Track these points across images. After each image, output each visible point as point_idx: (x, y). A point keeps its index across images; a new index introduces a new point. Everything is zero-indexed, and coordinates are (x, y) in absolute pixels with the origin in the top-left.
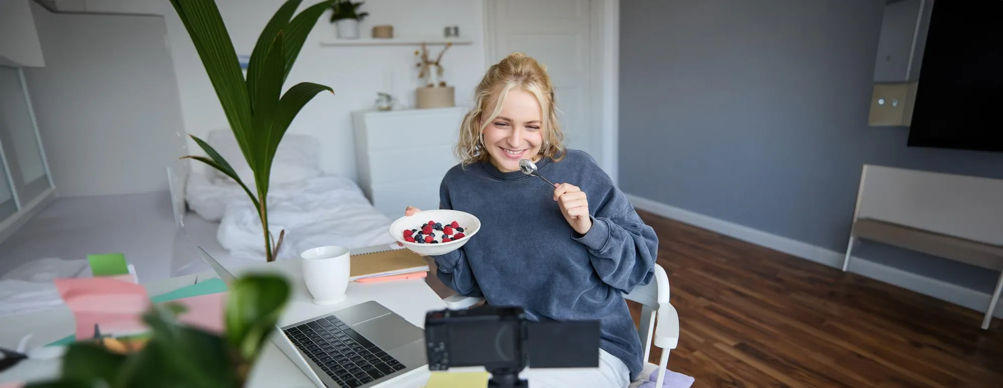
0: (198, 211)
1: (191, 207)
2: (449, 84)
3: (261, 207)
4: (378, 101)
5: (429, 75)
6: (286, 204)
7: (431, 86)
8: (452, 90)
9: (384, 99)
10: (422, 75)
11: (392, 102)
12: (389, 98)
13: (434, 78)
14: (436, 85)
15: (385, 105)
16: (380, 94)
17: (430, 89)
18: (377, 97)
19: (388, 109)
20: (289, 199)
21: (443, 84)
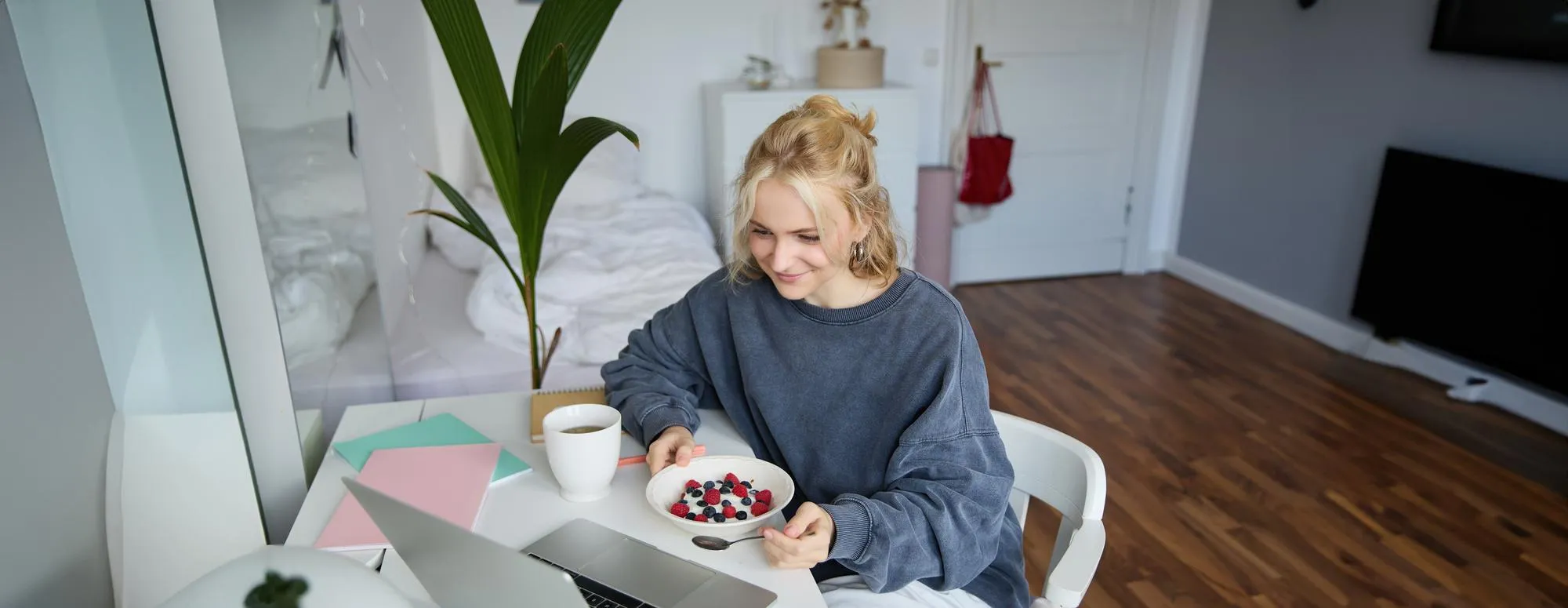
0: (446, 251)
1: (436, 240)
2: (876, 42)
3: (528, 292)
4: (747, 70)
5: (841, 27)
6: (578, 254)
7: (843, 46)
8: (881, 53)
9: (758, 66)
10: (828, 25)
11: (773, 73)
12: (767, 65)
13: (849, 32)
14: (853, 43)
15: (759, 78)
16: (753, 59)
17: (841, 53)
18: (746, 63)
19: (765, 86)
20: (584, 244)
21: (865, 44)
